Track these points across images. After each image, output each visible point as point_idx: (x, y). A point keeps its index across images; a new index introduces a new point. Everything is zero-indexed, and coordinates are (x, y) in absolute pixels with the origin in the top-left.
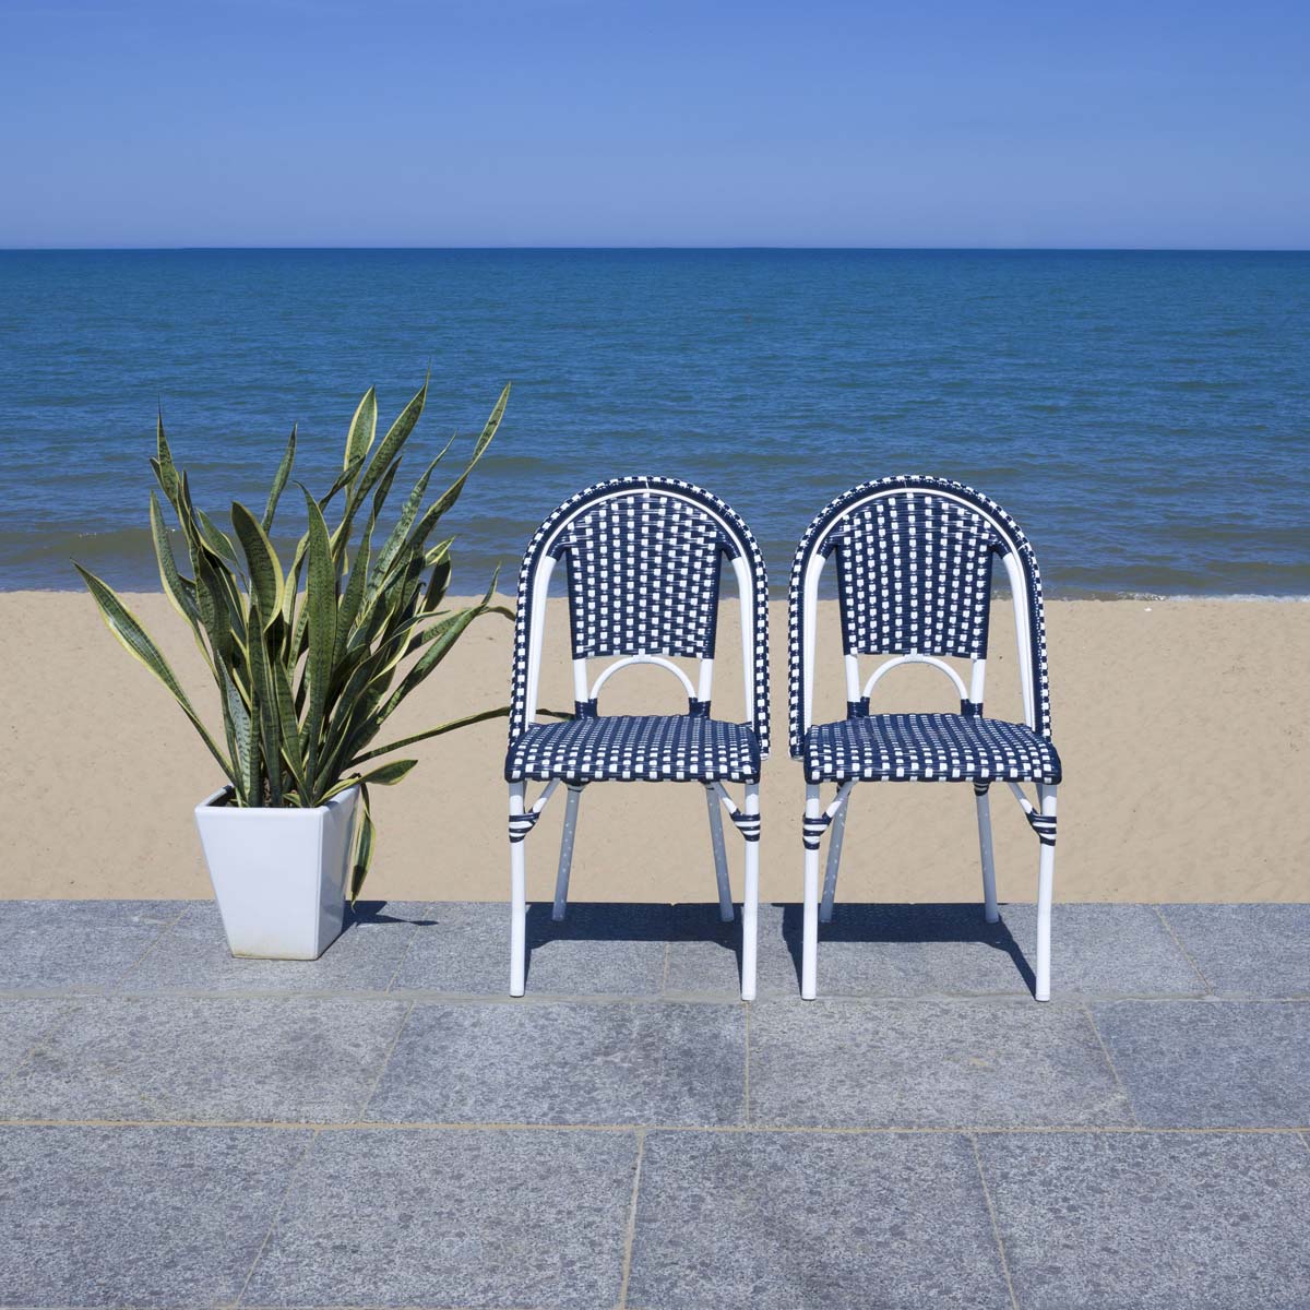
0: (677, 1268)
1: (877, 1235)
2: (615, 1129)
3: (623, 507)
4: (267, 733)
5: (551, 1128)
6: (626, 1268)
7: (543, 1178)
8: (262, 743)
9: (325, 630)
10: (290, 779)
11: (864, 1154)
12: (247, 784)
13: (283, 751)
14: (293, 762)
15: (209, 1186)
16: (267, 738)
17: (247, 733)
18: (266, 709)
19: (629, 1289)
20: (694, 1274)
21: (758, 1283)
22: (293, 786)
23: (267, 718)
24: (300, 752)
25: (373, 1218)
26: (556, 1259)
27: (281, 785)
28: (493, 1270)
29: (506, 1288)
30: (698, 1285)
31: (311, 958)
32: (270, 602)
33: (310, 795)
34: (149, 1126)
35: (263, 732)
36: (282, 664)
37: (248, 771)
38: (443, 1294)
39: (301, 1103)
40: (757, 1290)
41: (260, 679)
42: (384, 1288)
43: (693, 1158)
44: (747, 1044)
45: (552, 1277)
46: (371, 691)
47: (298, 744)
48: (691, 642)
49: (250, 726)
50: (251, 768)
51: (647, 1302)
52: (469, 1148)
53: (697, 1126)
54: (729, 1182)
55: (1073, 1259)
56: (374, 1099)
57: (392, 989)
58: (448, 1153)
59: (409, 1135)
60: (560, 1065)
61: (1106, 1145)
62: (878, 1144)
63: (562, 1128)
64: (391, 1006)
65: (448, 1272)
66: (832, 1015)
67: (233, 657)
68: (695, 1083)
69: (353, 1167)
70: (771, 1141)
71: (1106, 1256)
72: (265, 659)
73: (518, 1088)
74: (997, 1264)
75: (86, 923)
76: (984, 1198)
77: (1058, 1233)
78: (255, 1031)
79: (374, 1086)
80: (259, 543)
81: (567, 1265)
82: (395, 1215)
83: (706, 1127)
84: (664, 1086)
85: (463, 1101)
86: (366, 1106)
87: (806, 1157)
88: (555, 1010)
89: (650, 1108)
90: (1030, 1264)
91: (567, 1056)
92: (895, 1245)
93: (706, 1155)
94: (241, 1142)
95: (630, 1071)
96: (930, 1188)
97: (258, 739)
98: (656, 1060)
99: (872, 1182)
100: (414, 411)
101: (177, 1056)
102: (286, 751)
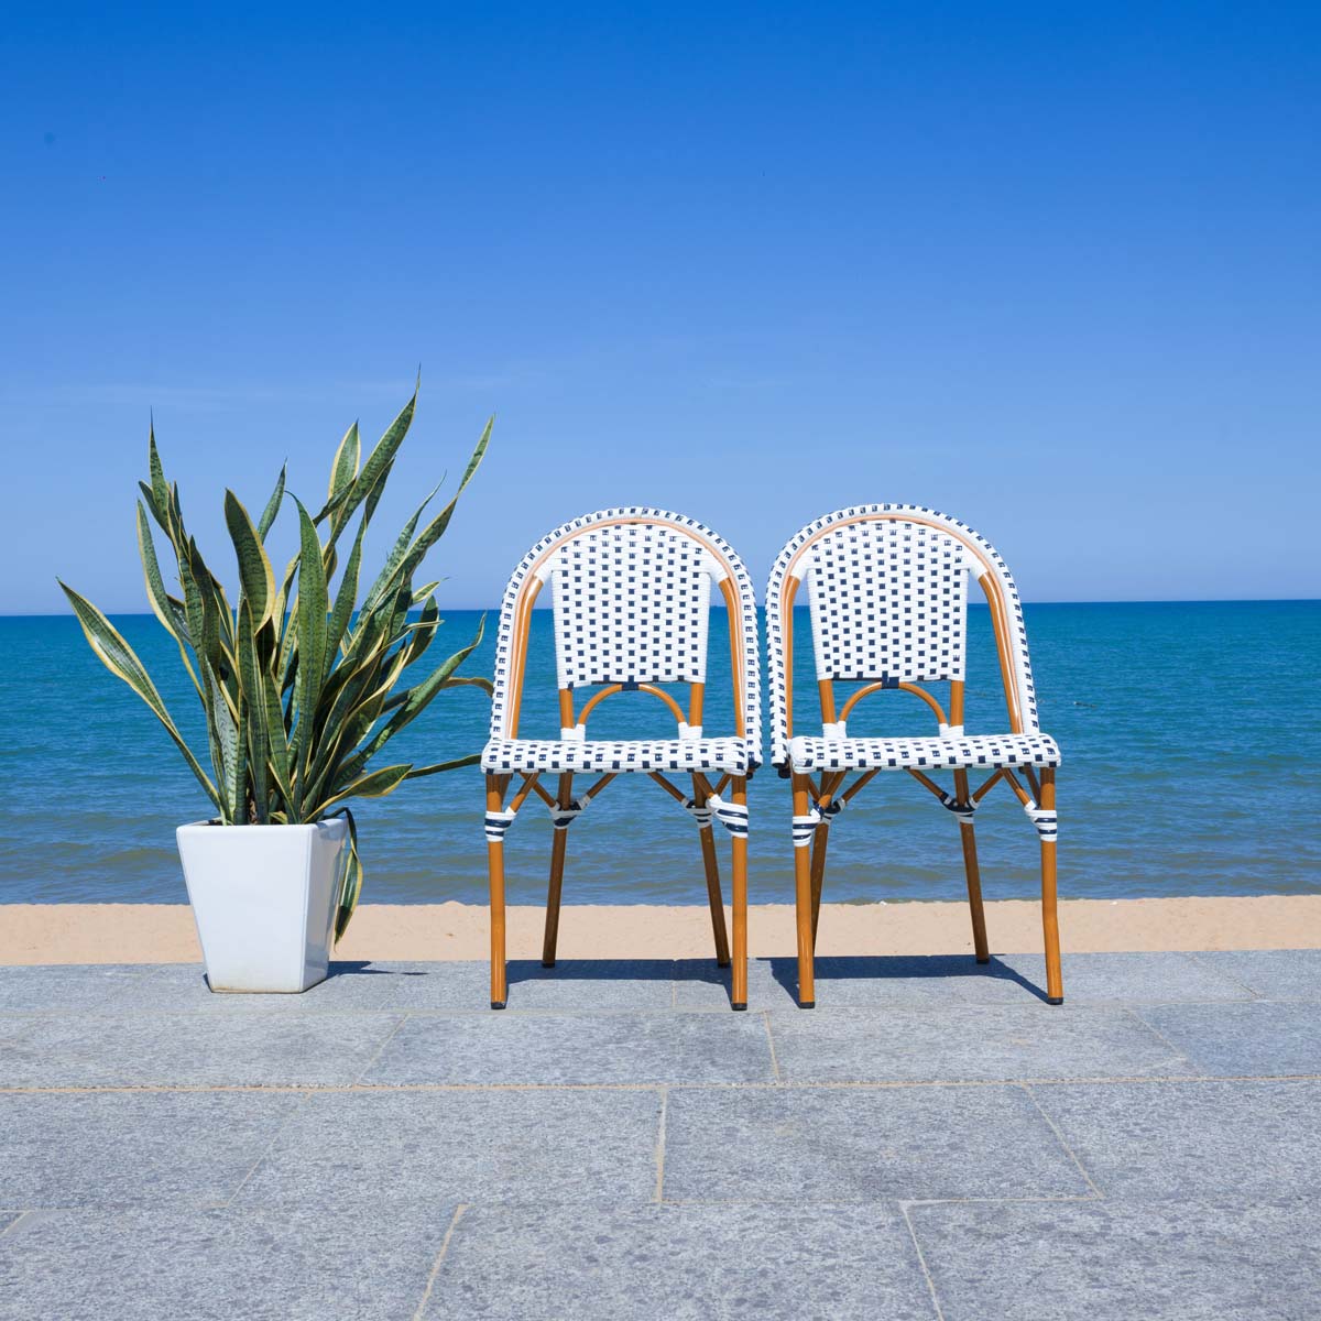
0: (717, 1174)
1: (935, 1150)
2: (636, 1088)
4: (255, 743)
5: (565, 1087)
6: (659, 1175)
7: (559, 1119)
8: (249, 758)
9: (316, 637)
10: (277, 797)
11: (910, 1099)
12: (233, 802)
13: (270, 765)
14: (281, 778)
15: (194, 1129)
16: (254, 747)
17: (234, 747)
18: (254, 715)
19: (664, 1187)
20: (735, 1177)
21: (808, 1182)
22: (281, 807)
23: (255, 726)
24: (289, 768)
25: (374, 1147)
26: (581, 1170)
27: (268, 804)
28: (512, 1179)
29: (528, 1190)
30: (742, 1185)
31: (296, 990)
32: (261, 607)
33: (298, 814)
34: (127, 1091)
35: (251, 746)
36: (272, 673)
37: (233, 788)
38: (457, 1195)
39: (292, 1074)
40: (805, 1186)
41: (249, 683)
42: (391, 1192)
43: (721, 1104)
44: (769, 1035)
45: (578, 1182)
46: (361, 716)
47: (286, 761)
49: (237, 739)
50: (238, 784)
51: (687, 1196)
52: (477, 1101)
53: (723, 1084)
54: (764, 1119)
55: (1153, 1162)
56: (371, 1071)
57: (383, 1008)
58: (454, 1105)
59: (411, 1094)
60: (568, 1049)
61: (1174, 1089)
62: (924, 1093)
63: (576, 1087)
64: (384, 1017)
65: (463, 1180)
66: (857, 1017)
67: (221, 669)
68: (717, 1059)
69: (350, 1115)
70: (805, 1092)
71: (1190, 1159)
72: (256, 661)
73: (526, 1064)
74: (1071, 1165)
75: (56, 977)
76: (1047, 1125)
77: (1133, 1145)
78: (238, 1033)
79: (370, 1064)
80: (249, 542)
81: (594, 1174)
82: (400, 1144)
83: (734, 1085)
84: (684, 1060)
85: (467, 1072)
86: (362, 1075)
87: (846, 1102)
88: (559, 1018)
89: (671, 1074)
90: (1107, 1166)
91: (576, 1045)
92: (955, 1156)
93: (736, 1102)
94: (227, 1100)
95: (645, 1052)
96: (986, 1120)
97: (245, 752)
98: (673, 1046)
99: (922, 1117)
100: (405, 420)
101: (156, 1049)
102: (274, 765)
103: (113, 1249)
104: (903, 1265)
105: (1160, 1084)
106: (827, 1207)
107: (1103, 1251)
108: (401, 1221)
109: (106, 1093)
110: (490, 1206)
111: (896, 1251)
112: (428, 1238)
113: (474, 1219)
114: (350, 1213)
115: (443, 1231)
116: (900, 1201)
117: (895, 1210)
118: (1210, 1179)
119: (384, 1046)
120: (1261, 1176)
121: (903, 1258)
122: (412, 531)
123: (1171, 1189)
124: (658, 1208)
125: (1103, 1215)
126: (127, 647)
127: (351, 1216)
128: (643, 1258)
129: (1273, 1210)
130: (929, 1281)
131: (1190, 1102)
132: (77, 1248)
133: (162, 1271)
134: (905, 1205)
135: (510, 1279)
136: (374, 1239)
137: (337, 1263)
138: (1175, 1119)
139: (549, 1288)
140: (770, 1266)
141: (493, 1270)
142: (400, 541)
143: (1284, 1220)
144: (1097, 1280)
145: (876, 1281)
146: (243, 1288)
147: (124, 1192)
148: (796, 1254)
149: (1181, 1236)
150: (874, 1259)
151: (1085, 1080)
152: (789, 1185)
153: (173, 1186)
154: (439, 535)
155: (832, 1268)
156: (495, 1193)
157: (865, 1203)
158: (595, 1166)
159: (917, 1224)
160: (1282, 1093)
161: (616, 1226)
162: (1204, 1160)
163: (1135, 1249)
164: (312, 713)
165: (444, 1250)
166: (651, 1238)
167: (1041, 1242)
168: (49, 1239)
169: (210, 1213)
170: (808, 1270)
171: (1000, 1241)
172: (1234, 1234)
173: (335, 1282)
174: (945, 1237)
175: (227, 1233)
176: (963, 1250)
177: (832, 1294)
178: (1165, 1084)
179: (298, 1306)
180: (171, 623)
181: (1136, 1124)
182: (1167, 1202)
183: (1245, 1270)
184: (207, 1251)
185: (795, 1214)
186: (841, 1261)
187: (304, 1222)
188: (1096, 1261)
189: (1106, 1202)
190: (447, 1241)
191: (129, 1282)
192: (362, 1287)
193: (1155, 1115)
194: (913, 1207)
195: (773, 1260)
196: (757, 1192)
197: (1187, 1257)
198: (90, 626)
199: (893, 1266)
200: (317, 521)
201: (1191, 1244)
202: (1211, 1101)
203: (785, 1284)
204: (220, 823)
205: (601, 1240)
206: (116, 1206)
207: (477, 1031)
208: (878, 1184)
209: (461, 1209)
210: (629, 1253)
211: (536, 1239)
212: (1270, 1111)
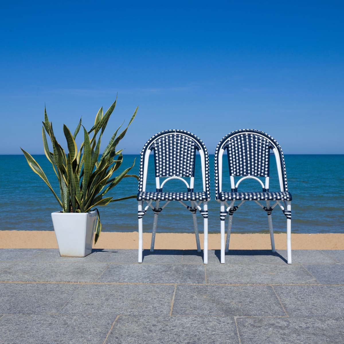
0: (187, 308)
1: (245, 303)
2: (168, 284)
3: (169, 137)
4: (72, 191)
5: (150, 284)
6: (171, 308)
7: (147, 292)
8: (70, 195)
9: (88, 163)
10: (78, 205)
11: (240, 289)
12: (66, 207)
13: (76, 197)
14: (79, 200)
15: (51, 293)
16: (72, 193)
17: (66, 192)
18: (72, 184)
19: (172, 312)
20: (192, 309)
21: (210, 311)
22: (79, 208)
23: (72, 187)
24: (81, 198)
25: (98, 299)
26: (151, 306)
27: (75, 207)
28: (133, 308)
29: (136, 311)
30: (193, 311)
31: (83, 256)
32: (74, 155)
33: (83, 210)
35: (71, 191)
36: (76, 173)
37: (66, 203)
38: (118, 312)
39: (78, 279)
40: (210, 312)
41: (70, 175)
42: (100, 311)
43: (191, 289)
44: (205, 271)
45: (150, 310)
46: (101, 184)
47: (80, 196)
48: (188, 173)
49: (67, 190)
50: (67, 202)
51: (178, 314)
52: (126, 287)
53: (192, 284)
54: (201, 294)
55: (303, 307)
56: (99, 279)
57: (105, 262)
58: (120, 288)
59: (109, 285)
60: (152, 274)
61: (311, 288)
62: (244, 287)
63: (153, 284)
64: (105, 264)
65: (119, 309)
66: (230, 266)
67: (63, 171)
68: (191, 277)
69: (92, 291)
70: (213, 286)
71: (313, 307)
72: (72, 170)
73: (140, 277)
74: (281, 308)
75: (21, 252)
76: (276, 296)
77: (299, 303)
78: (66, 268)
79: (99, 277)
80: (70, 138)
81: (154, 307)
82: (104, 299)
83: (194, 284)
84: (182, 277)
85: (125, 279)
86: (97, 280)
87: (223, 289)
88: (151, 265)
89: (178, 281)
90: (291, 308)
91: (154, 272)
92: (251, 304)
93: (194, 289)
94: (61, 286)
95: (172, 275)
96: (260, 295)
98: (180, 273)
99: (243, 294)
100: (113, 107)
101: (44, 271)
102: (77, 197)
103: (26, 325)
104: (233, 334)
105: (308, 286)
106: (215, 318)
107: (287, 331)
108: (102, 319)
109: (29, 283)
110: (125, 316)
111: (232, 330)
112: (108, 324)
113: (121, 319)
114: (89, 317)
115: (112, 322)
116: (234, 317)
117: (233, 319)
118: (317, 312)
119: (104, 272)
120: (332, 312)
121: (233, 332)
122: (115, 135)
123: (307, 315)
124: (170, 317)
125: (288, 321)
126: (39, 165)
127: (89, 318)
128: (164, 331)
129: (334, 321)
130: (239, 338)
131: (315, 291)
132: (16, 325)
133: (38, 332)
134: (235, 318)
135: (128, 336)
136: (94, 324)
137: (84, 330)
138: (310, 295)
139: (138, 338)
140: (198, 333)
141: (124, 333)
142: (112, 138)
143: (336, 324)
144: (284, 339)
145: (225, 338)
146: (58, 337)
147: (30, 310)
148: (205, 330)
149: (308, 328)
150: (225, 332)
151: (288, 284)
152: (205, 312)
153: (44, 309)
154: (123, 137)
155: (214, 334)
156: (127, 312)
157: (225, 317)
158: (155, 305)
159: (238, 323)
160: (340, 289)
161: (158, 322)
162: (317, 307)
163: (295, 331)
164: (87, 183)
165: (112, 327)
166: (167, 325)
167: (270, 328)
168: (9, 322)
169: (52, 316)
170: (207, 335)
171: (259, 328)
172: (322, 328)
173: (82, 335)
174: (245, 327)
175: (56, 322)
176: (249, 330)
177: (213, 342)
178: (309, 286)
179: (72, 342)
180: (50, 159)
181: (300, 297)
182: (305, 318)
183: (324, 338)
184: (50, 326)
185: (206, 320)
186: (217, 333)
187: (76, 319)
188: (284, 334)
189: (289, 318)
190: (113, 325)
191: (29, 334)
192: (89, 337)
193: (305, 294)
194: (238, 318)
195: (198, 332)
196: (197, 313)
197: (309, 334)
198: (29, 160)
199: (230, 334)
200: (89, 133)
201: (310, 330)
202: (321, 291)
203: (201, 339)
204: (63, 212)
205: (154, 325)
206: (28, 314)
207: (129, 268)
208: (229, 312)
209: (118, 316)
210: (161, 329)
211: (137, 325)
212: (336, 294)
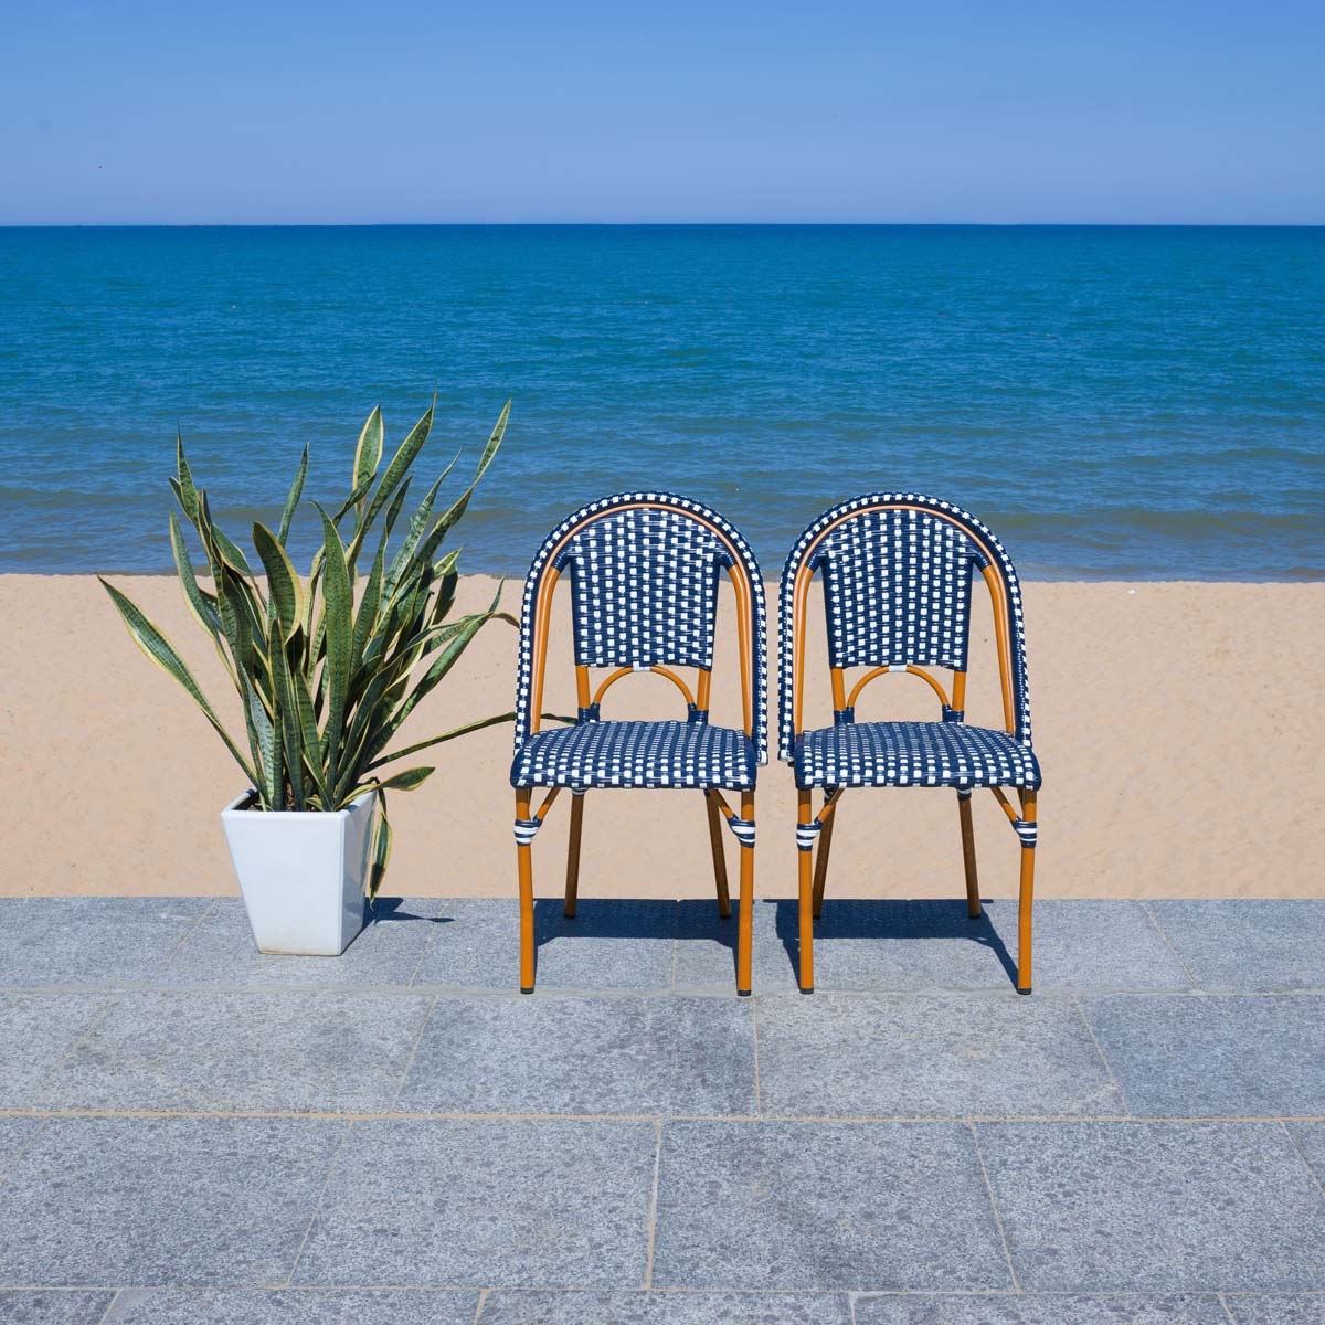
0: (699, 1250)
1: (885, 1219)
2: (634, 1118)
4: (289, 741)
5: (573, 1117)
6: (650, 1251)
7: (568, 1165)
8: (284, 750)
9: (343, 642)
10: (311, 783)
11: (870, 1143)
12: (271, 790)
13: (304, 757)
14: (314, 768)
15: (254, 1173)
16: (289, 745)
17: (270, 741)
18: (288, 719)
19: (654, 1270)
20: (714, 1255)
21: (774, 1264)
22: (315, 790)
23: (289, 727)
24: (321, 758)
25: (410, 1203)
26: (584, 1241)
27: (303, 789)
28: (526, 1252)
29: (540, 1269)
30: (719, 1266)
31: (335, 954)
32: (290, 616)
33: (332, 800)
34: (193, 1116)
35: (285, 740)
36: (302, 673)
37: (271, 777)
38: (480, 1274)
39: (335, 1094)
40: (773, 1270)
41: (282, 689)
42: (425, 1269)
43: (709, 1146)
44: (755, 1036)
45: (582, 1259)
46: (387, 699)
47: (319, 751)
49: (273, 734)
50: (274, 774)
51: (672, 1281)
52: (497, 1137)
53: (711, 1116)
54: (743, 1169)
55: (1068, 1241)
56: (404, 1090)
57: (413, 985)
58: (477, 1142)
59: (439, 1124)
60: (577, 1057)
61: (1099, 1134)
62: (883, 1134)
63: (584, 1118)
64: (415, 999)
65: (484, 1254)
66: (835, 1008)
67: (255, 668)
68: (707, 1075)
69: (388, 1156)
70: (781, 1130)
71: (1099, 1238)
72: (287, 671)
73: (540, 1080)
74: (998, 1245)
75: (116, 919)
76: (984, 1184)
77: (1054, 1217)
78: (286, 1025)
79: (403, 1078)
80: (278, 560)
81: (595, 1246)
82: (431, 1201)
83: (720, 1116)
84: (679, 1077)
85: (489, 1092)
86: (396, 1097)
87: (815, 1145)
88: (570, 1004)
89: (666, 1099)
90: (1029, 1246)
91: (585, 1049)
92: (902, 1229)
93: (721, 1143)
94: (281, 1131)
95: (645, 1062)
96: (933, 1176)
97: (280, 746)
98: (670, 1054)
99: (878, 1169)
101: (214, 1050)
102: (307, 757)
105: (1089, 1126)
106: (788, 1300)
108: (435, 1313)
109: (174, 1119)
110: (506, 1292)
114: (390, 1299)
116: (850, 1293)
117: (844, 1305)
118: (1111, 1268)
119: (415, 1049)
120: (1156, 1264)
122: (432, 504)
123: (1077, 1282)
124: (647, 1299)
125: (1016, 1317)
127: (392, 1306)
131: (1111, 1154)
134: (854, 1296)
138: (1094, 1178)
147: (199, 1265)
151: (1024, 1118)
152: (758, 1267)
153: (240, 1257)
156: (511, 1273)
157: (821, 1295)
158: (596, 1236)
160: (1192, 1142)
162: (1111, 1240)
164: (342, 710)
178: (1093, 1126)
180: (206, 622)
181: (1060, 1185)
182: (1071, 1301)
185: (760, 1310)
187: (353, 1312)
189: (1021, 1298)
193: (1079, 1172)
194: (860, 1301)
196: (731, 1277)
198: (130, 618)
202: (1129, 1152)
204: (261, 809)
206: (194, 1284)
207: (497, 1024)
208: (832, 1268)
209: (484, 1296)
212: (1177, 1169)
